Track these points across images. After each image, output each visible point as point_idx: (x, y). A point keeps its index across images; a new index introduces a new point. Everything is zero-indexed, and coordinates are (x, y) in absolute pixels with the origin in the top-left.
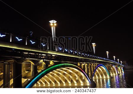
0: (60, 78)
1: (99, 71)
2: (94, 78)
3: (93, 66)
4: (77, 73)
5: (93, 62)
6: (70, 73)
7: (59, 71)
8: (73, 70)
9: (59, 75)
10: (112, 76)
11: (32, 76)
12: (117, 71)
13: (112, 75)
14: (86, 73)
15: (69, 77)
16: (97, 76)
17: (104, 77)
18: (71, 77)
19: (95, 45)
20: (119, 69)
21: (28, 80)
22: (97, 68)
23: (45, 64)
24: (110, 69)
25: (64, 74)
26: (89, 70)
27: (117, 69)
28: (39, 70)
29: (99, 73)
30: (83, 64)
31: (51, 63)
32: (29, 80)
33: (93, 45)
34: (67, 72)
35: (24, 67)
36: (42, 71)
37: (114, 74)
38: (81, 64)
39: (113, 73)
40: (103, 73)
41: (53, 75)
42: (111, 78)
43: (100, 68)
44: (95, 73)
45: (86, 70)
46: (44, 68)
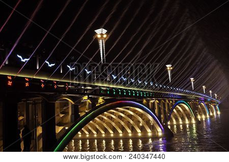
0: (113, 124)
1: (178, 111)
2: (169, 123)
3: (168, 104)
4: (141, 115)
5: (168, 98)
6: (130, 116)
7: (113, 113)
8: (134, 111)
9: (111, 118)
10: (199, 120)
11: (71, 121)
12: (209, 111)
13: (199, 117)
14: (157, 114)
15: (129, 122)
16: (174, 120)
17: (187, 122)
18: (131, 122)
19: (171, 68)
20: (212, 108)
21: (64, 128)
22: (174, 107)
23: (90, 102)
24: (197, 108)
25: (120, 117)
26: (162, 111)
27: (209, 107)
28: (81, 112)
29: (178, 115)
30: (152, 101)
31: (101, 100)
32: (67, 128)
33: (168, 68)
34: (125, 115)
35: (58, 108)
36: (87, 114)
37: (203, 117)
38: (148, 101)
39: (201, 115)
40: (185, 115)
41: (102, 119)
42: (199, 123)
43: (180, 106)
44: (172, 116)
45: (156, 111)
46: (89, 108)
